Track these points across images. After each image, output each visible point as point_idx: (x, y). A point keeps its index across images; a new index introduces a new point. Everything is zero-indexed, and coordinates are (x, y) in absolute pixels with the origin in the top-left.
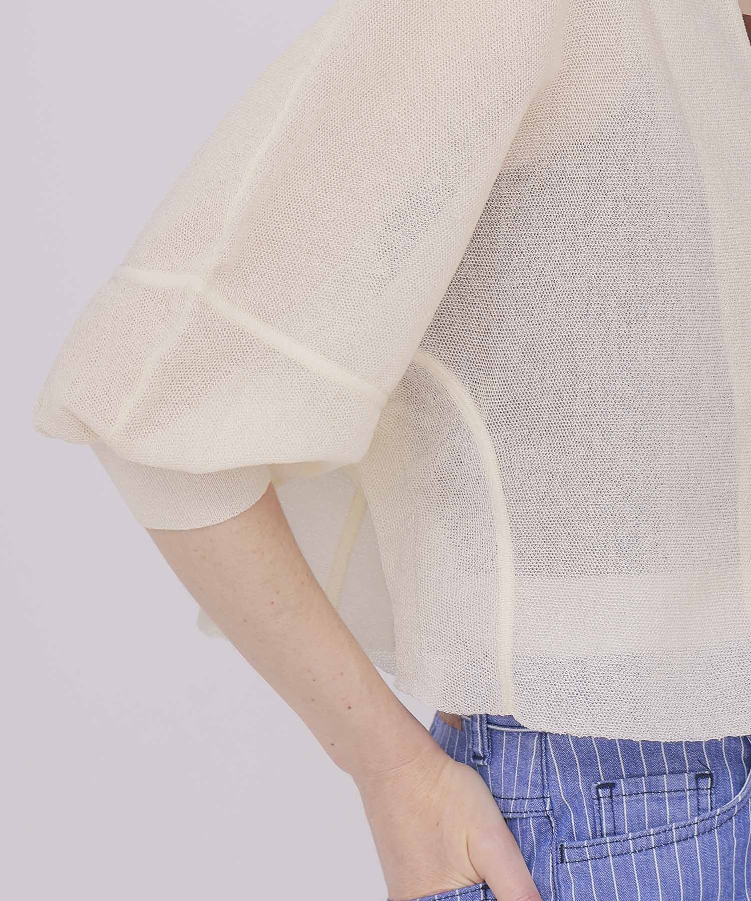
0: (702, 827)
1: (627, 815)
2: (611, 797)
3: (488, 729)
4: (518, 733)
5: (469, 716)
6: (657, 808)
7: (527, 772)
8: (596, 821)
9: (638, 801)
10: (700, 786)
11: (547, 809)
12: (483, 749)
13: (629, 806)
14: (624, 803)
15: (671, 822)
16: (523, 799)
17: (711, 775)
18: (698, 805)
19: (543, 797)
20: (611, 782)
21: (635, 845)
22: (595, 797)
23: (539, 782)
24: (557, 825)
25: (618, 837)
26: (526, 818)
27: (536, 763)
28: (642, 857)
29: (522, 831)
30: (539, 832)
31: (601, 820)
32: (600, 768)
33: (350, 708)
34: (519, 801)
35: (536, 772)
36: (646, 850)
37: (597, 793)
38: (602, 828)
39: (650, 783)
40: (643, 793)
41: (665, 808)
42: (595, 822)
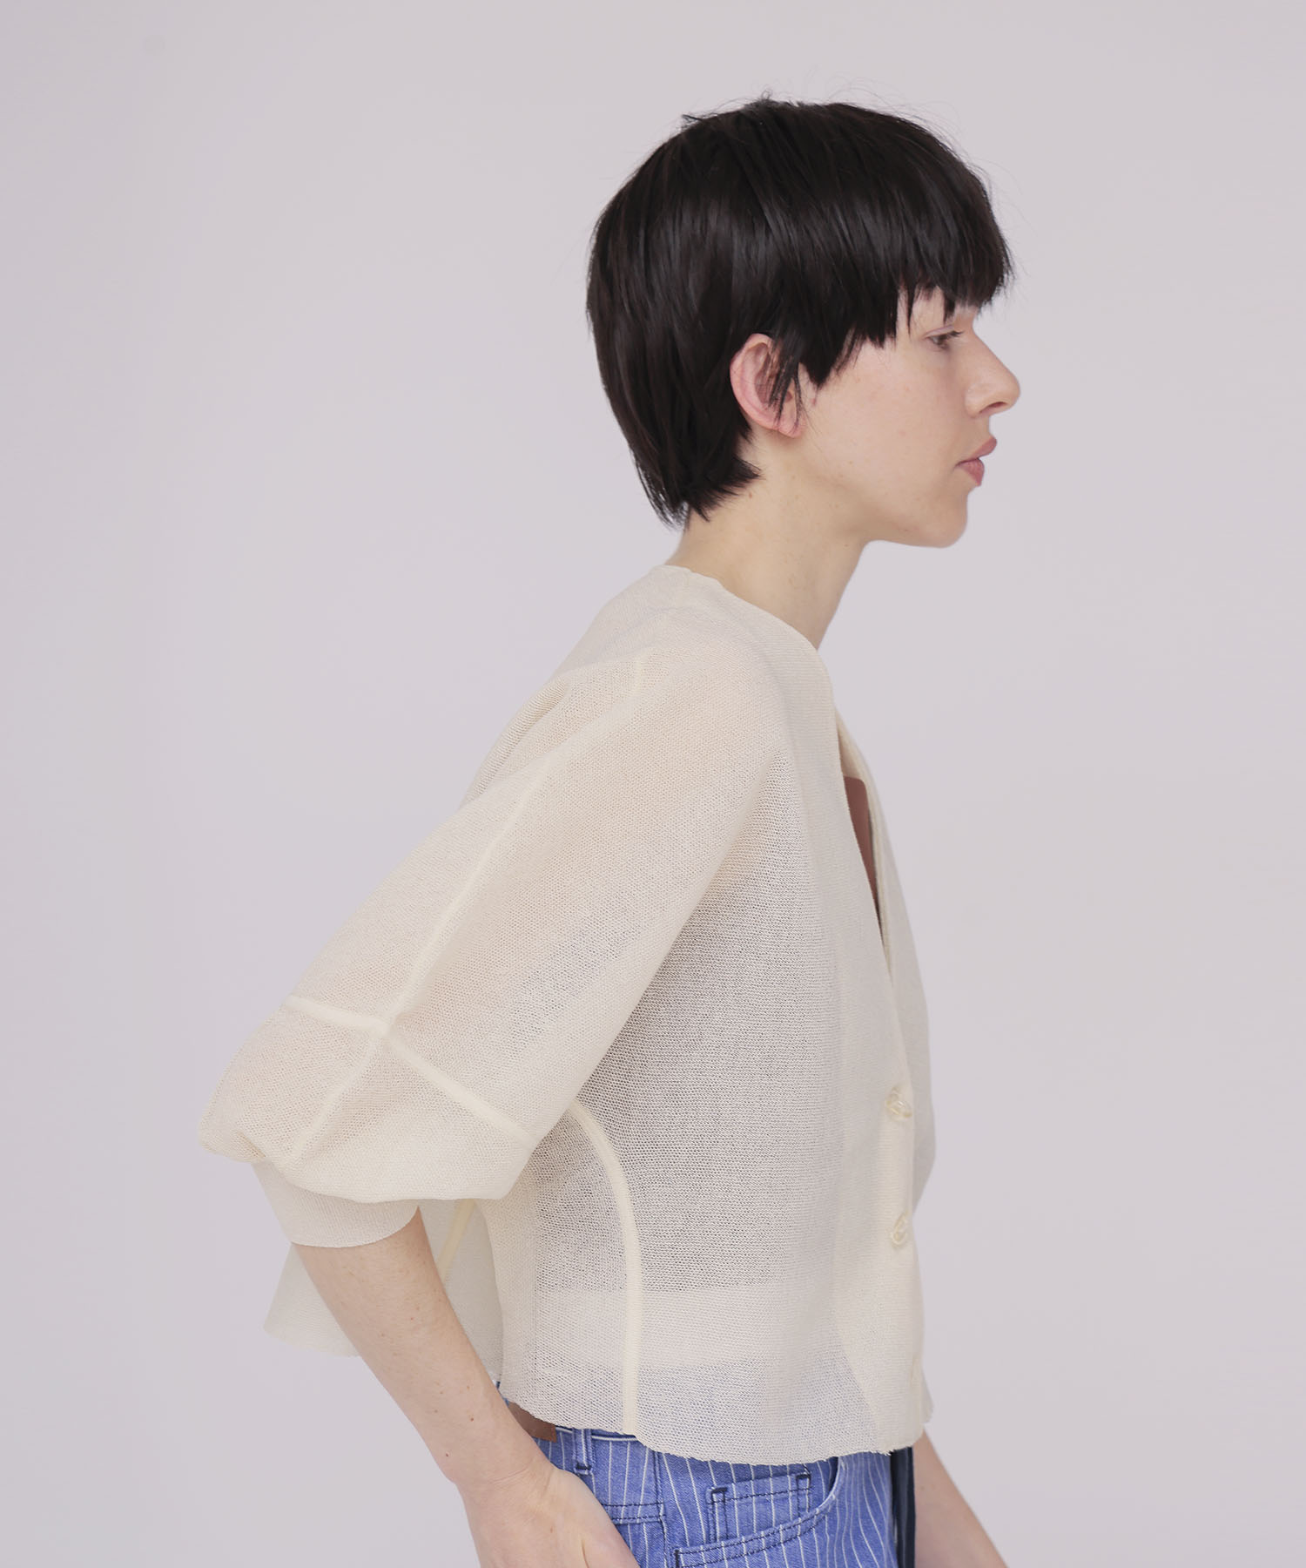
0: (804, 1527)
1: (739, 1517)
2: (724, 1501)
3: (593, 1440)
4: (627, 1442)
5: (570, 1429)
6: (763, 1510)
7: (640, 1480)
8: (710, 1524)
9: (747, 1504)
10: (801, 1486)
11: (661, 1514)
12: (588, 1460)
13: (740, 1510)
14: (736, 1507)
15: (778, 1524)
16: (635, 1505)
17: (809, 1476)
18: (798, 1505)
19: (657, 1503)
20: (723, 1486)
21: (748, 1547)
22: (710, 1501)
23: (653, 1489)
24: (668, 1530)
25: (732, 1541)
26: (639, 1524)
27: (649, 1471)
28: (754, 1559)
29: (634, 1536)
30: (651, 1537)
31: (715, 1523)
32: (712, 1474)
33: (472, 1420)
34: (630, 1508)
35: (649, 1479)
36: (758, 1552)
37: (712, 1498)
38: (715, 1532)
39: (758, 1486)
40: (752, 1496)
41: (771, 1510)
42: (709, 1526)
